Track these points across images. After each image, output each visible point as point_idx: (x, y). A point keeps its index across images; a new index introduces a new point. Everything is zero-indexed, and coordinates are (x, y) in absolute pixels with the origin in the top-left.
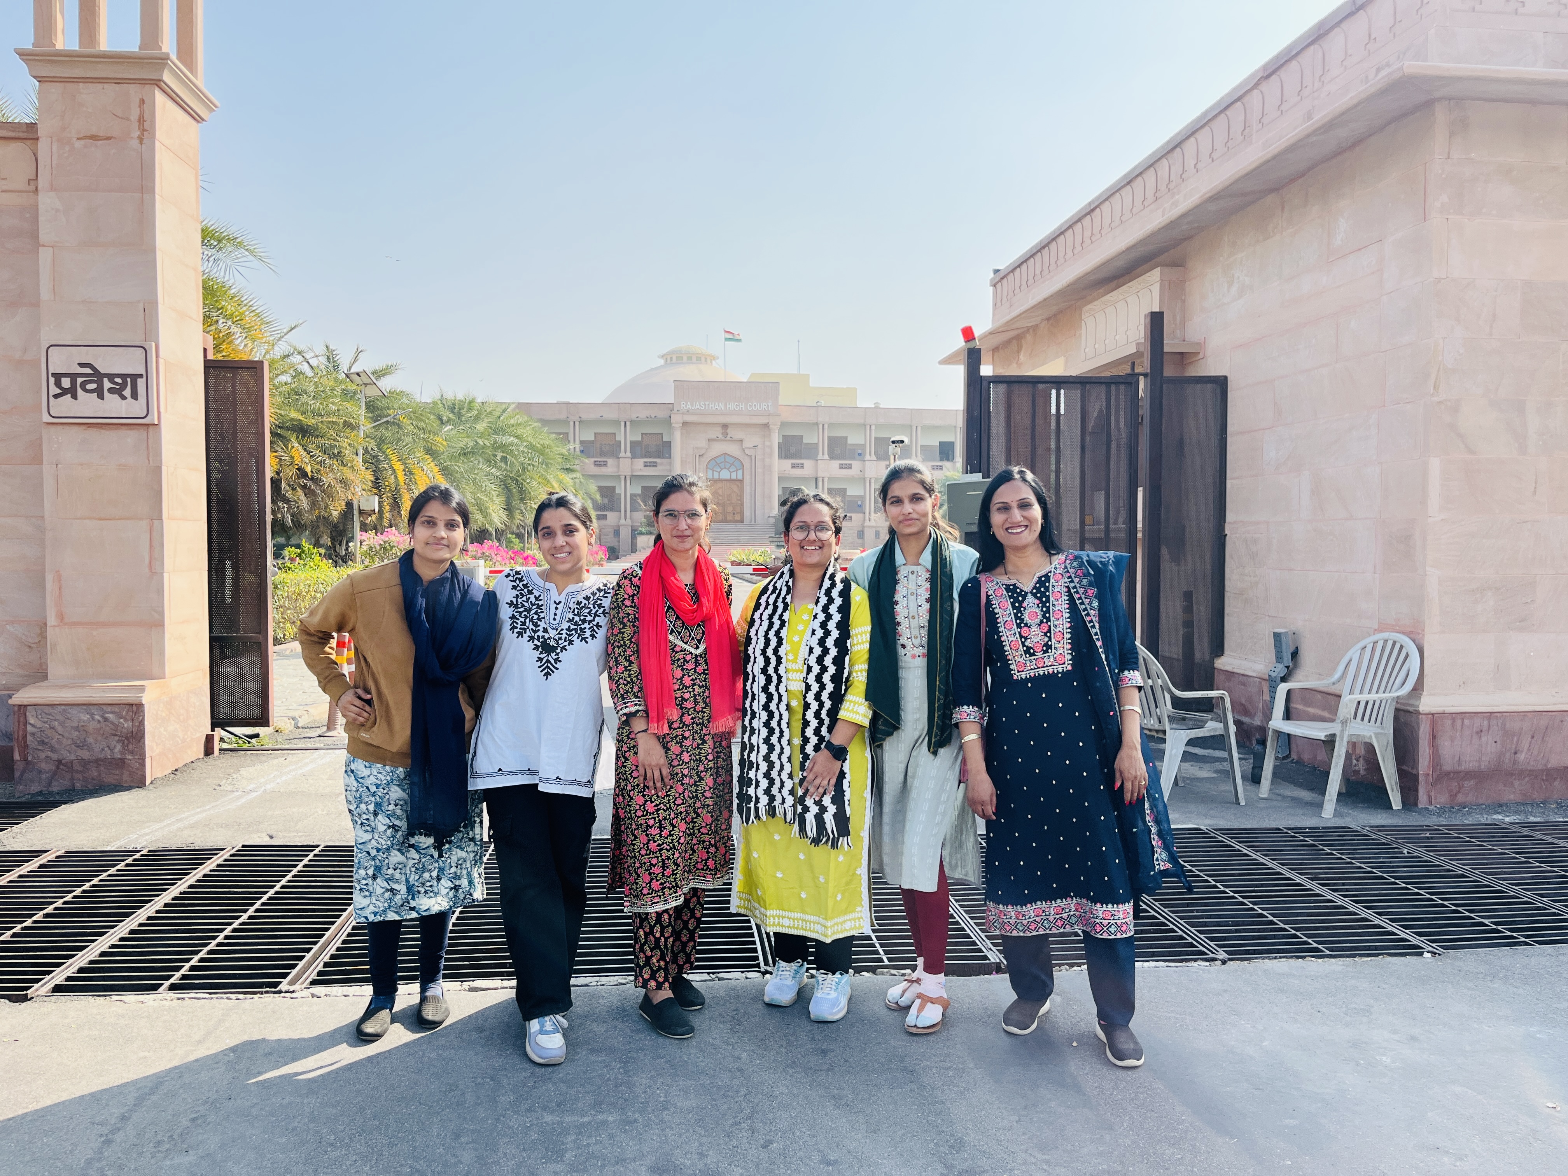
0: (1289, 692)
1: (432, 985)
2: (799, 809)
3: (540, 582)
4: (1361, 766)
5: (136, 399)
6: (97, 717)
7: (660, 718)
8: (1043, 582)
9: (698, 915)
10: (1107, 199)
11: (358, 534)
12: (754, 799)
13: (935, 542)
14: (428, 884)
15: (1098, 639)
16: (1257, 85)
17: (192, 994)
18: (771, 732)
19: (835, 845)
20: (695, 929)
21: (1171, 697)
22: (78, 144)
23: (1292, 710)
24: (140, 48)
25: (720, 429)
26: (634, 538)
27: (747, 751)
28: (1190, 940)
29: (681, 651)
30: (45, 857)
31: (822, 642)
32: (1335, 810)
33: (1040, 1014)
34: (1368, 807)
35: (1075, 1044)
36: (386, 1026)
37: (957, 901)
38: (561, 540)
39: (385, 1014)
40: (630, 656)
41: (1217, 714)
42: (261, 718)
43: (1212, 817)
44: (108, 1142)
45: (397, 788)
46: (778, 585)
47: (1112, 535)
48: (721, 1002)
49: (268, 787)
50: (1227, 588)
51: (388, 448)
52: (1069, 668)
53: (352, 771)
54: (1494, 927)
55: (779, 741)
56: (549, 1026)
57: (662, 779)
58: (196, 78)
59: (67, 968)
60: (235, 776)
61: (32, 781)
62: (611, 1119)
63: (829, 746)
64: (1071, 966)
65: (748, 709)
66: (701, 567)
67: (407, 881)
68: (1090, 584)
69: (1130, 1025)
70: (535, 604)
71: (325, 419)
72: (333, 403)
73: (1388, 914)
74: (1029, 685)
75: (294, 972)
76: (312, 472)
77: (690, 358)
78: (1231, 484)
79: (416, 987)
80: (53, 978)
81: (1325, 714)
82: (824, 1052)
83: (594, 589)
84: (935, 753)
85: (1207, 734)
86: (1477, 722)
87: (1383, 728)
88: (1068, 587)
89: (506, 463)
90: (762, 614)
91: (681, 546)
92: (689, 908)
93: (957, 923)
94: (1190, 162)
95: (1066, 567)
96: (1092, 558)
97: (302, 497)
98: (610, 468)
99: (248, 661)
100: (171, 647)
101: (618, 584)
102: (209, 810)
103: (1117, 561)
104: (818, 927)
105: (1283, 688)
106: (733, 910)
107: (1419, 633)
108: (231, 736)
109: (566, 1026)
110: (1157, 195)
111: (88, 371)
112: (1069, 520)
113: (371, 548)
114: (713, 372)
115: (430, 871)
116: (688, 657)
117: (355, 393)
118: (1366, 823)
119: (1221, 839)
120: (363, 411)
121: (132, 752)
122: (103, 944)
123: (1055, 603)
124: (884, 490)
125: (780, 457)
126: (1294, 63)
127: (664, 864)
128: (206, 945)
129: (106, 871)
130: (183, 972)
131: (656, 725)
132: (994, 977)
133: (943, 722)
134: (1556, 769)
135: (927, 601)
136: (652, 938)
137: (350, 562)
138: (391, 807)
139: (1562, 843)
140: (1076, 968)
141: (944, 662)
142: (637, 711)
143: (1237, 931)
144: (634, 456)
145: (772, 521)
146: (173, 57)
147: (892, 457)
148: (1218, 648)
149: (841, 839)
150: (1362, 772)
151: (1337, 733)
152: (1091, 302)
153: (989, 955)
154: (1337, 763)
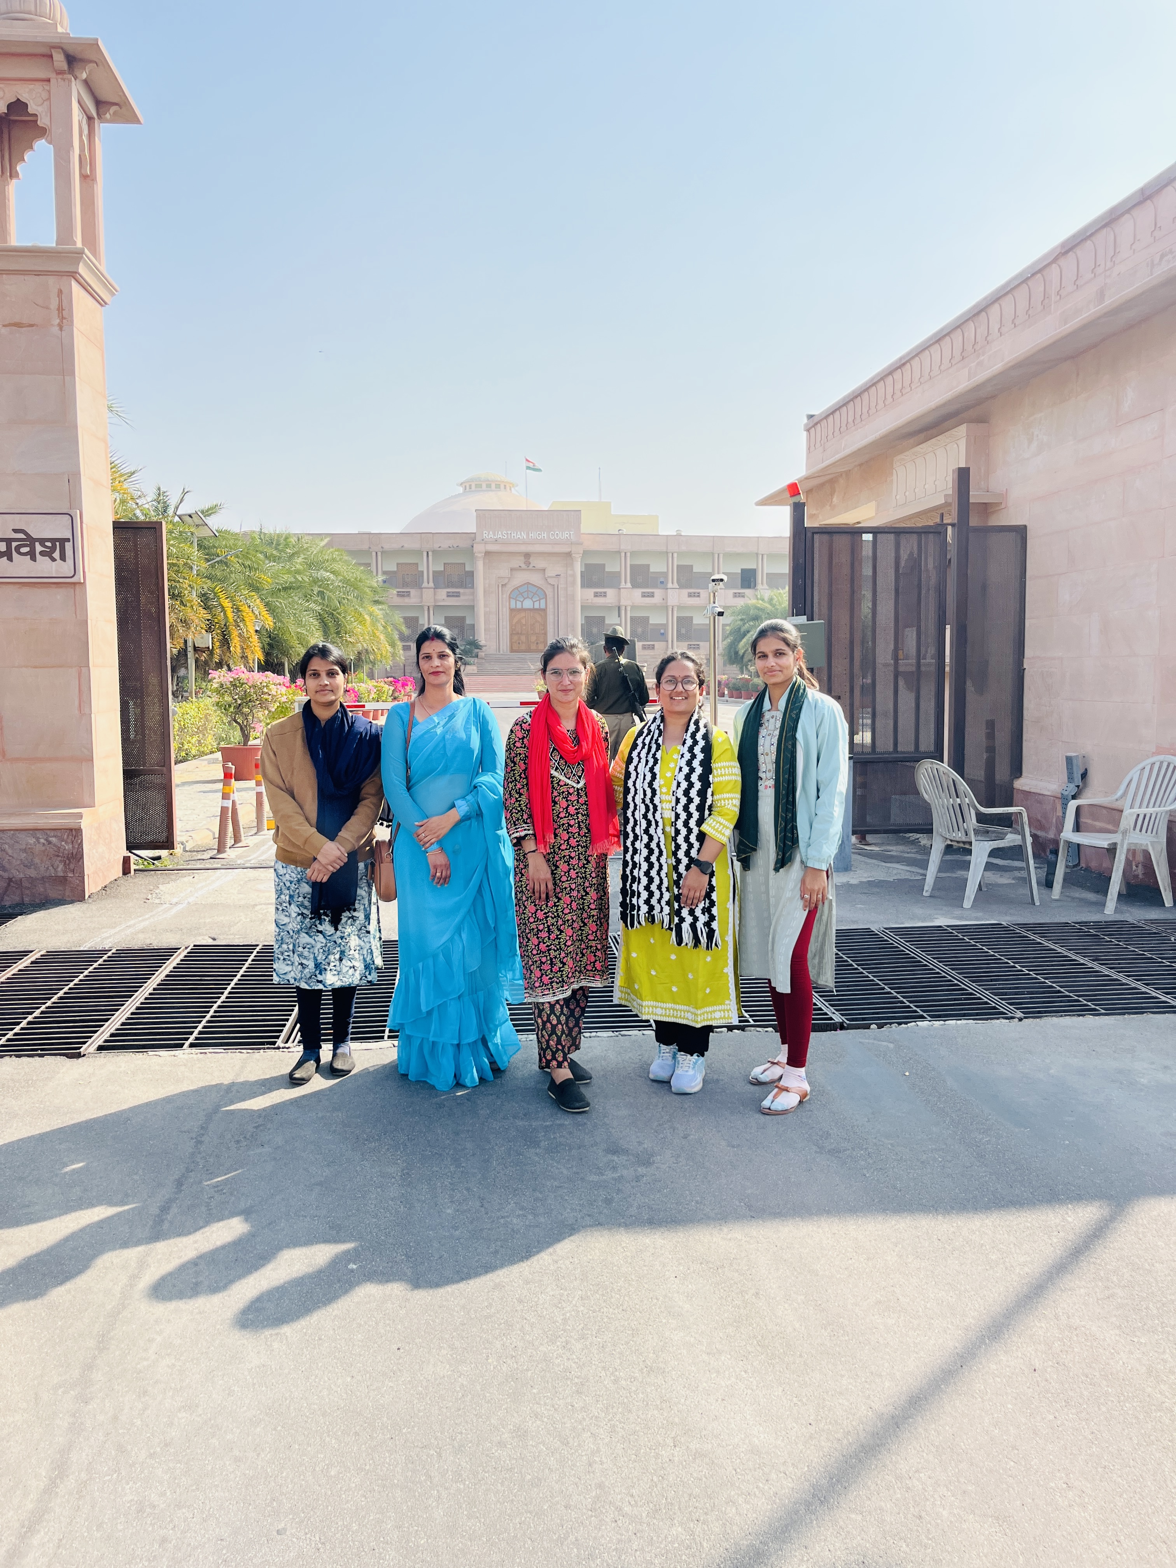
0: (1078, 809)
1: (342, 1044)
2: (675, 918)
4: (1140, 871)
5: (65, 561)
6: (42, 841)
9: (582, 1005)
10: (917, 355)
12: (636, 908)
14: (333, 964)
16: (1055, 260)
17: (211, 1050)
18: (651, 852)
20: (580, 1017)
21: (976, 814)
22: (4, 331)
23: (1081, 824)
24: (57, 243)
25: (522, 558)
28: (994, 1005)
29: (565, 785)
30: (32, 956)
31: (688, 778)
32: (1116, 908)
34: (1144, 905)
35: (907, 1074)
40: (520, 789)
41: (1016, 829)
42: (167, 842)
43: (1011, 915)
45: (305, 884)
47: (923, 669)
49: (191, 900)
50: (1025, 717)
51: (216, 586)
55: (658, 860)
58: (101, 265)
59: (102, 1034)
60: (157, 892)
64: (900, 1024)
65: (631, 832)
73: (1153, 984)
75: (282, 1035)
77: (489, 486)
78: (1029, 622)
80: (94, 1040)
81: (1110, 827)
85: (1007, 845)
87: (1157, 838)
89: (323, 597)
91: (564, 699)
92: (576, 999)
94: (995, 326)
98: (413, 600)
100: (99, 779)
102: (149, 918)
105: (1073, 805)
106: (615, 1002)
108: (139, 858)
110: (963, 354)
111: (22, 536)
112: (884, 655)
114: (514, 501)
115: (334, 954)
116: (571, 791)
117: (189, 535)
119: (1018, 931)
120: (196, 552)
121: (73, 871)
122: (120, 1017)
125: (583, 586)
127: (552, 962)
128: (203, 1017)
129: (90, 965)
130: (195, 1035)
131: (542, 846)
138: (301, 899)
140: (903, 1025)
141: (784, 792)
142: (526, 835)
143: (1031, 998)
144: (436, 587)
146: (85, 249)
148: (1017, 770)
150: (1141, 876)
151: (1119, 842)
152: (902, 452)
153: (833, 1016)
154: (1118, 867)
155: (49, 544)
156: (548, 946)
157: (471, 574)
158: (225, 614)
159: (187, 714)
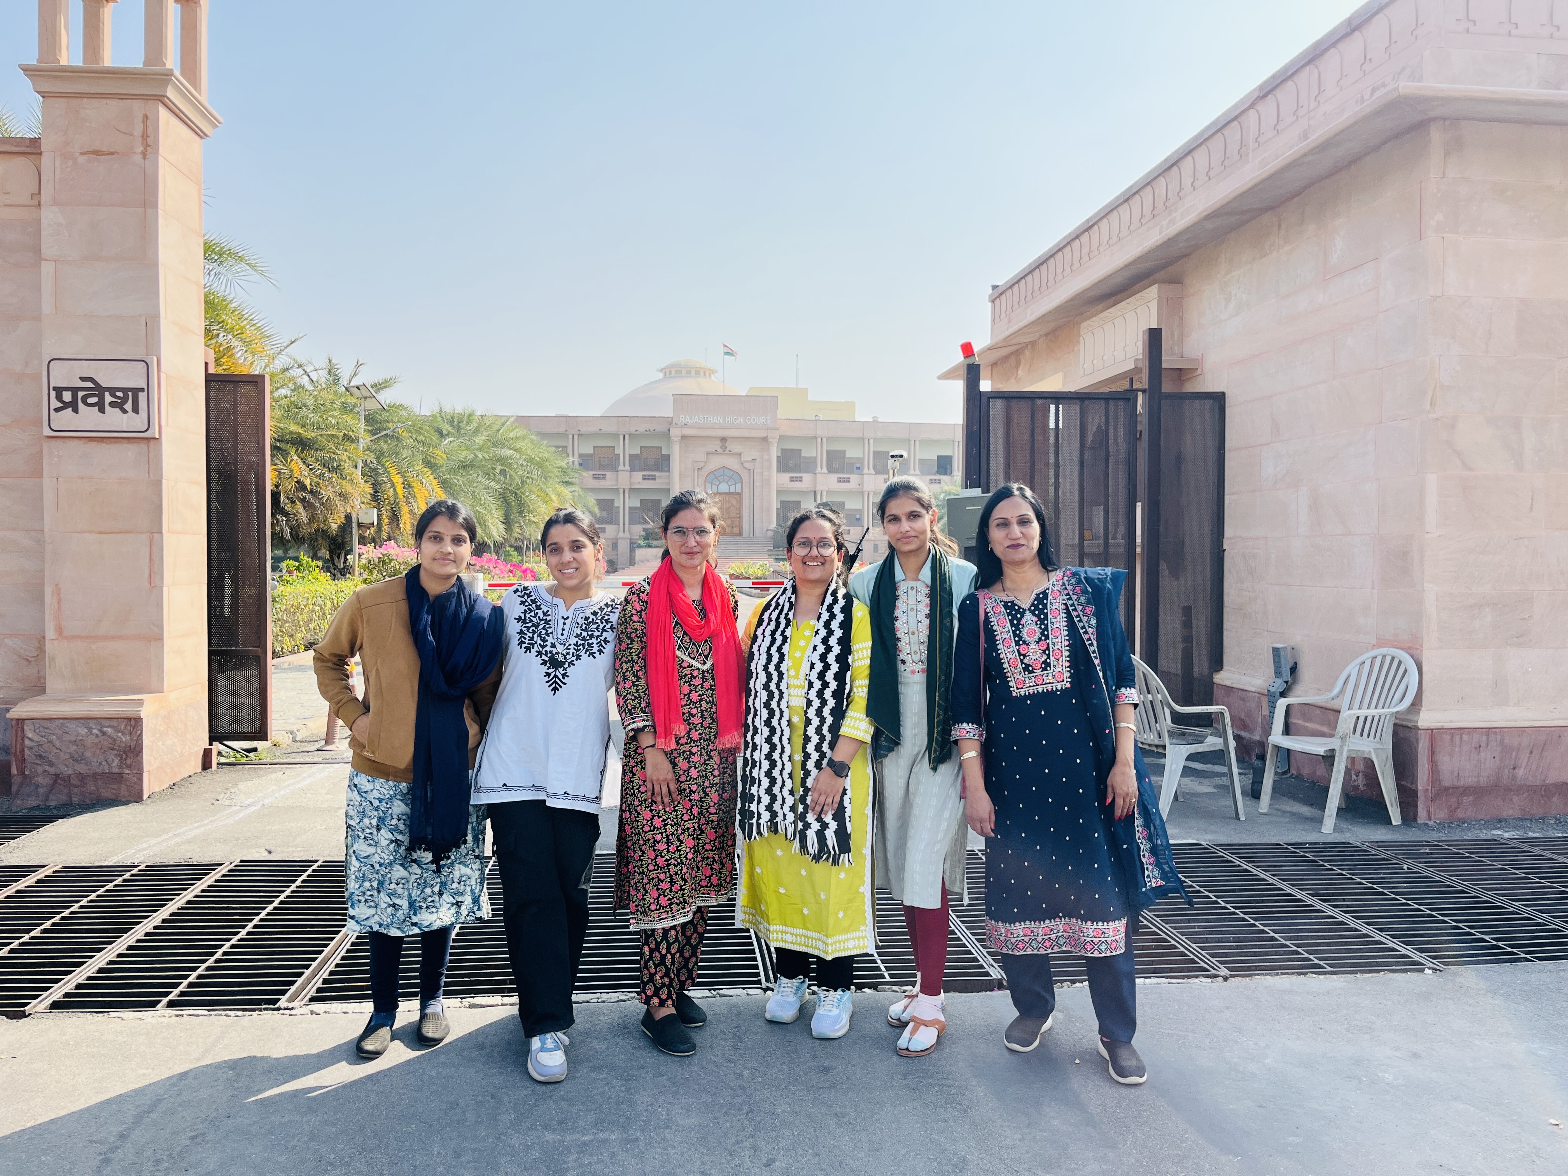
0: (1288, 708)
1: (432, 1002)
2: (800, 825)
3: (548, 597)
4: (1360, 782)
5: (138, 413)
6: (95, 731)
7: (667, 733)
8: (1041, 599)
9: (700, 930)
10: (1105, 216)
11: (357, 547)
12: (756, 815)
13: (935, 558)
14: (430, 899)
15: (1096, 657)
16: (1252, 105)
17: (191, 1011)
18: (773, 747)
19: (836, 862)
21: (1171, 712)
22: (82, 159)
23: (1291, 725)
24: (145, 64)
25: (719, 442)
26: (632, 551)
27: (749, 767)
28: (1192, 956)
29: (689, 666)
30: (43, 872)
31: (823, 658)
32: (1335, 825)
33: (1042, 1031)
34: (1368, 823)
35: (1077, 1061)
36: (386, 1043)
37: (958, 917)
38: (568, 556)
39: (385, 1032)
40: (637, 671)
41: (1216, 729)
42: (260, 732)
43: (1213, 832)
44: (107, 1161)
45: (400, 803)
46: (781, 602)
47: (1111, 550)
48: (723, 1019)
49: (266, 801)
50: (1226, 603)
51: (387, 461)
52: (1068, 685)
53: (355, 786)
54: (1495, 943)
55: (781, 757)
56: (550, 1043)
57: (670, 794)
58: (200, 94)
59: (65, 984)
60: (233, 791)
61: (29, 795)
62: (613, 1137)
63: (831, 763)
64: (1073, 982)
65: (751, 724)
66: (708, 583)
67: (410, 896)
68: (1088, 602)
69: (1132, 1042)
70: (542, 620)
71: (324, 432)
72: (332, 416)
73: (1388, 930)
74: (1029, 702)
75: (293, 989)
76: (311, 484)
77: (689, 372)
78: (1229, 499)
79: (415, 1004)
80: (51, 994)
81: (1325, 729)
82: (826, 1070)
83: (602, 604)
84: (935, 769)
85: (1207, 749)
86: (1476, 736)
87: (1382, 744)
88: (1066, 604)
89: (505, 476)
90: (764, 630)
91: (689, 563)
93: (959, 939)
94: (1187, 181)
95: (1064, 584)
96: (1090, 575)
97: (301, 510)
98: (609, 482)
99: (248, 673)
100: (170, 662)
101: (626, 600)
102: (207, 824)
103: (1115, 578)
104: (820, 944)
105: (1282, 703)
106: (738, 925)
107: (1417, 649)
108: (229, 750)
109: (567, 1043)
110: (1154, 212)
111: (89, 385)
112: (1068, 534)
113: (370, 562)
114: (711, 386)
115: (432, 886)
116: (695, 673)
117: (355, 406)
118: (1366, 838)
119: (1221, 854)
120: (362, 425)
121: (130, 767)
122: (100, 960)
123: (1053, 620)
124: (882, 507)
125: (779, 471)
126: (1290, 83)
127: (672, 879)
128: (204, 961)
129: (103, 886)
130: (181, 988)
131: (663, 740)
132: (996, 993)
133: (943, 738)
134: (1556, 785)
135: (927, 616)
136: (657, 954)
137: (348, 576)
138: (394, 822)
139: (1561, 859)
140: (1077, 985)
141: (943, 678)
142: (645, 727)
143: (1238, 947)
144: (632, 469)
145: (770, 534)
146: (177, 73)
147: (891, 472)
148: (1217, 663)
149: (842, 855)
150: (1361, 787)
151: (1337, 748)
152: (1090, 318)
153: (991, 971)
154: (1337, 779)
155: (120, 394)
156: (667, 860)
157: (667, 458)
158: (395, 490)
159: (342, 591)
